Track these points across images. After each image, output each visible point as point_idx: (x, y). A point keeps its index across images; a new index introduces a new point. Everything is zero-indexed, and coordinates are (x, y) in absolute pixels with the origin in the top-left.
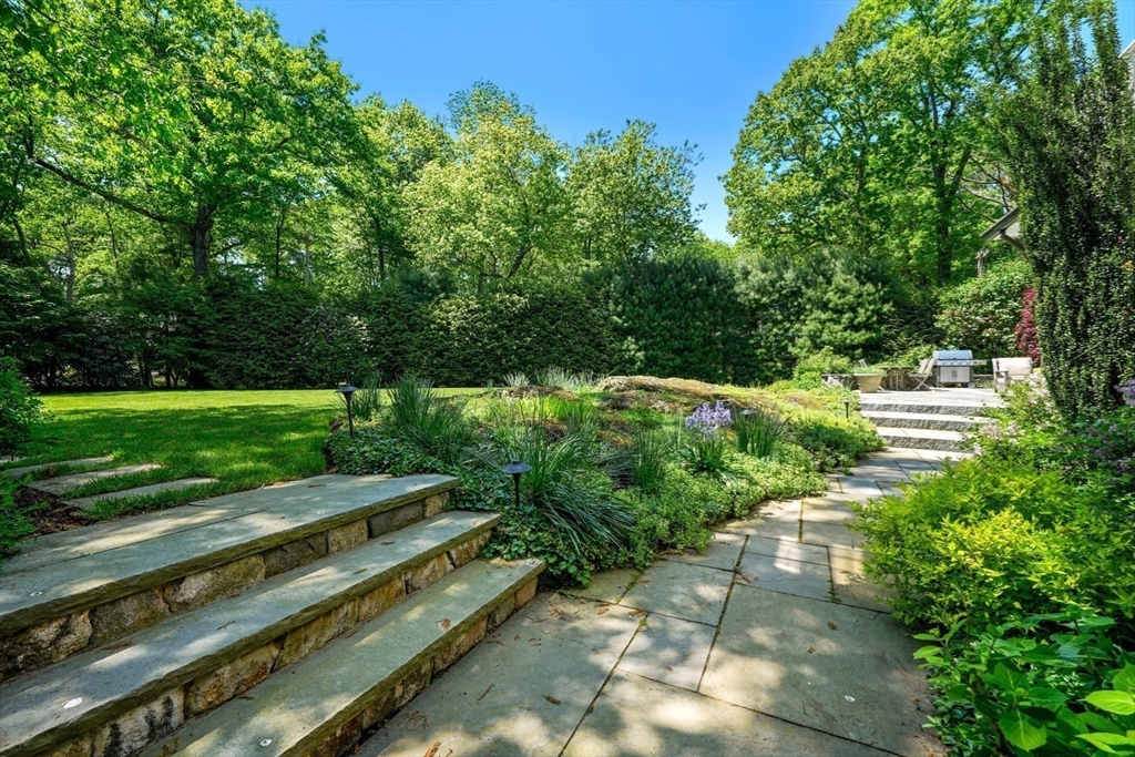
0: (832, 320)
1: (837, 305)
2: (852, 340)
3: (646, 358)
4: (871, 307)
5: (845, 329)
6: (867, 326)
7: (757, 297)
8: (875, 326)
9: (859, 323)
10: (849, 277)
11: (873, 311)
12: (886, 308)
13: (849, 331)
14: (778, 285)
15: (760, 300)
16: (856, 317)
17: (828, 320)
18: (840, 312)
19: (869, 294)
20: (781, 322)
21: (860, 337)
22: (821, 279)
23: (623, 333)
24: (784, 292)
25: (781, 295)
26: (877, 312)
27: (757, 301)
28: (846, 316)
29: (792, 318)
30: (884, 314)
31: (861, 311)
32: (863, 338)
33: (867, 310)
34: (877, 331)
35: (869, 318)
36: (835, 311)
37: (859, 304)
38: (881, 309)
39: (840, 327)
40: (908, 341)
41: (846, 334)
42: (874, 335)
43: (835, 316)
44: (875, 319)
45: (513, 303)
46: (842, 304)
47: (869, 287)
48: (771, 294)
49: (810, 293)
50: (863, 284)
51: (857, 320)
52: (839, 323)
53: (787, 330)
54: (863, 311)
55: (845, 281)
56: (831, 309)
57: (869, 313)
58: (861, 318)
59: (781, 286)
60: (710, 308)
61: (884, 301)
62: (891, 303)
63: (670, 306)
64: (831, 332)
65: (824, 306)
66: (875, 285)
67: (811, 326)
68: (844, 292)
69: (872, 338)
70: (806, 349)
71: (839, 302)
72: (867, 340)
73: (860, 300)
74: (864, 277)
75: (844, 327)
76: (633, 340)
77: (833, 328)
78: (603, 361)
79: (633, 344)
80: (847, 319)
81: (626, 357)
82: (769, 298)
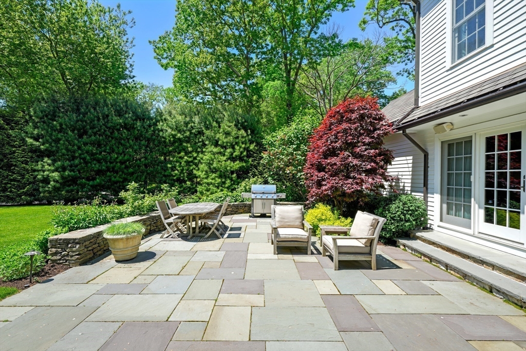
0: (220, 153)
1: (223, 142)
2: (231, 168)
3: (62, 177)
4: (243, 146)
5: (228, 159)
6: (241, 159)
7: (173, 133)
8: (245, 158)
9: (236, 156)
10: (231, 124)
11: (245, 149)
12: (252, 147)
13: (229, 161)
14: (189, 126)
15: (176, 135)
16: (234, 152)
17: (218, 153)
18: (225, 148)
19: (243, 137)
20: (191, 152)
21: (237, 165)
22: (215, 124)
23: (39, 154)
24: (194, 131)
25: (191, 133)
26: (247, 149)
27: (174, 136)
28: (228, 150)
29: (199, 150)
30: (251, 151)
31: (237, 147)
32: (238, 166)
33: (240, 147)
34: (246, 162)
35: (242, 153)
37: (237, 143)
38: (249, 147)
39: (225, 158)
40: (264, 169)
42: (244, 164)
43: (222, 150)
44: (245, 153)
46: (227, 143)
47: (242, 132)
48: (184, 132)
49: (209, 133)
50: (239, 129)
51: (234, 154)
52: (224, 155)
53: (195, 158)
54: (238, 148)
55: (229, 127)
56: (220, 145)
57: (241, 150)
58: (237, 153)
59: (192, 127)
60: (137, 138)
61: (251, 142)
62: (254, 144)
63: (95, 134)
64: (219, 161)
65: (216, 144)
66: (246, 131)
67: (207, 157)
68: (227, 134)
69: (243, 166)
70: (204, 173)
71: (225, 141)
72: (240, 167)
73: (237, 140)
74: (240, 125)
75: (227, 158)
76: (49, 162)
77: (220, 159)
78: (14, 180)
79: (49, 165)
80: (229, 153)
81: (39, 177)
82: (183, 135)
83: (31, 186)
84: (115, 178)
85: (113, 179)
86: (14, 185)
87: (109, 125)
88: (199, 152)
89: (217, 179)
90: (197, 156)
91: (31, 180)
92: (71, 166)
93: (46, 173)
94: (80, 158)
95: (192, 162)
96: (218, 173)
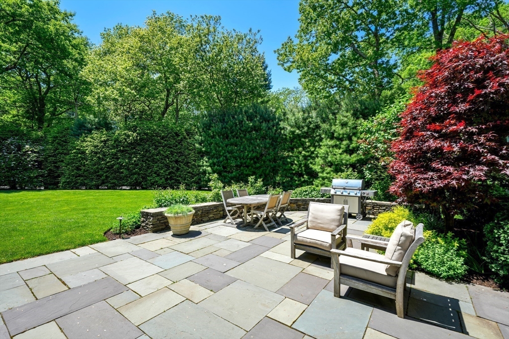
0: (336, 146)
1: (339, 134)
2: (347, 161)
7: (292, 130)
10: (348, 114)
13: (345, 154)
14: (307, 121)
15: (294, 132)
16: (351, 143)
17: (333, 147)
18: (341, 140)
20: (308, 147)
22: (331, 116)
23: (202, 154)
24: (311, 126)
25: (309, 128)
27: (293, 132)
28: (345, 143)
29: (317, 144)
31: (354, 139)
36: (339, 139)
39: (340, 151)
41: (344, 156)
43: (338, 143)
45: (129, 136)
46: (343, 134)
48: (303, 127)
49: (325, 126)
50: (358, 118)
51: (351, 146)
52: (340, 148)
53: (313, 153)
55: (346, 117)
56: (336, 138)
58: (354, 145)
59: (310, 122)
60: (264, 138)
63: (233, 137)
64: (334, 155)
65: (332, 137)
67: (322, 151)
68: (344, 125)
70: (320, 167)
71: (341, 132)
73: (355, 131)
74: (359, 114)
75: (343, 151)
76: (207, 159)
77: (336, 152)
78: (189, 173)
79: (206, 162)
80: (345, 145)
81: (201, 170)
82: (301, 131)
83: (197, 176)
84: (246, 171)
85: (245, 172)
86: (189, 176)
87: (243, 129)
88: (316, 146)
89: (332, 173)
90: (314, 150)
91: (197, 172)
92: (218, 162)
93: (205, 167)
94: (224, 156)
95: (309, 156)
96: (333, 167)
